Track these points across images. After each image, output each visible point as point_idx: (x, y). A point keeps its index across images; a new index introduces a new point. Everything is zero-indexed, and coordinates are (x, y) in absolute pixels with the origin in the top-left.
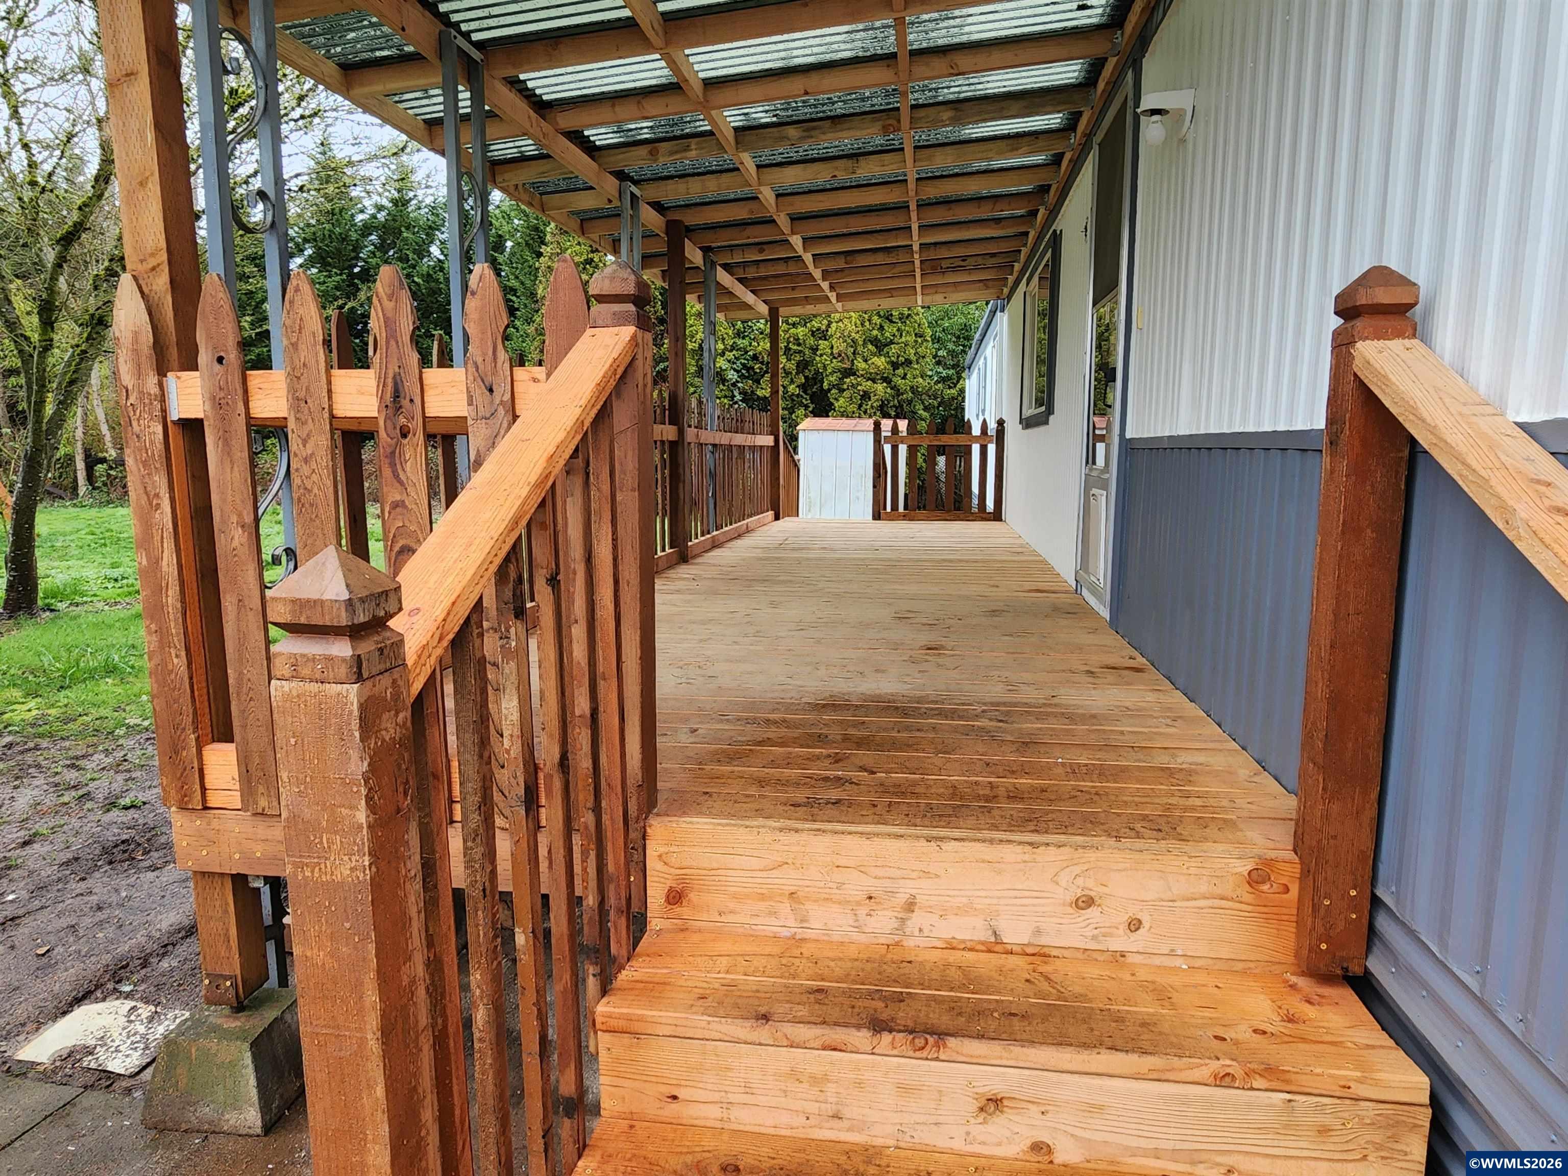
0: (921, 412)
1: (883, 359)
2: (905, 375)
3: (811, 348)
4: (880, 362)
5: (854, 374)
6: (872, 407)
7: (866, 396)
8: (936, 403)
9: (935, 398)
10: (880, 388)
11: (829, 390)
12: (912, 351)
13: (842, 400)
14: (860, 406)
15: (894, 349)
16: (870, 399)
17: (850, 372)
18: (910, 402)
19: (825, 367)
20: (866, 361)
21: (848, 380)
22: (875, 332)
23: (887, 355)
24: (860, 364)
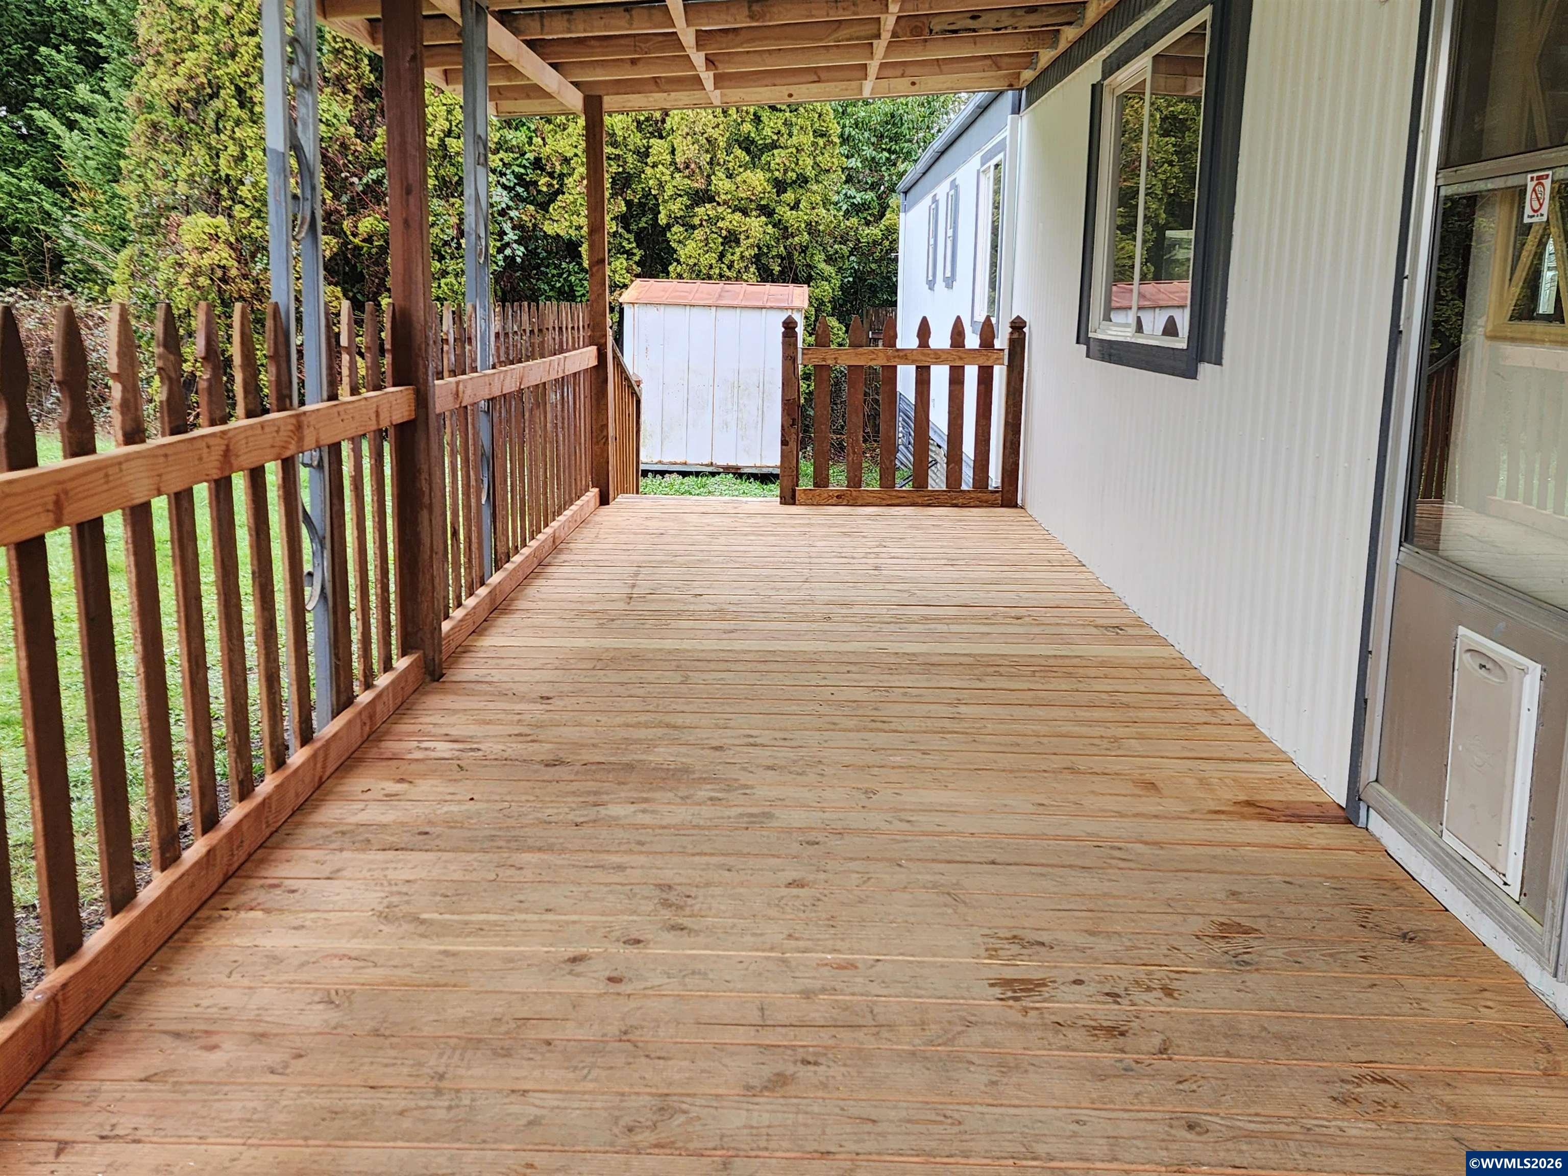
0: (822, 265)
1: (760, 174)
2: (797, 203)
3: (637, 152)
4: (757, 180)
5: (711, 200)
6: (742, 257)
7: (732, 239)
8: (845, 250)
9: (844, 242)
10: (756, 226)
11: (669, 226)
12: (810, 161)
13: (691, 244)
14: (722, 256)
15: (779, 157)
16: (737, 242)
17: (703, 197)
18: (804, 250)
19: (661, 186)
20: (730, 176)
21: (700, 210)
22: (747, 127)
23: (767, 168)
24: (721, 184)
